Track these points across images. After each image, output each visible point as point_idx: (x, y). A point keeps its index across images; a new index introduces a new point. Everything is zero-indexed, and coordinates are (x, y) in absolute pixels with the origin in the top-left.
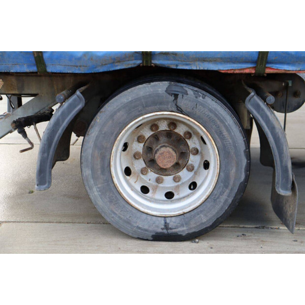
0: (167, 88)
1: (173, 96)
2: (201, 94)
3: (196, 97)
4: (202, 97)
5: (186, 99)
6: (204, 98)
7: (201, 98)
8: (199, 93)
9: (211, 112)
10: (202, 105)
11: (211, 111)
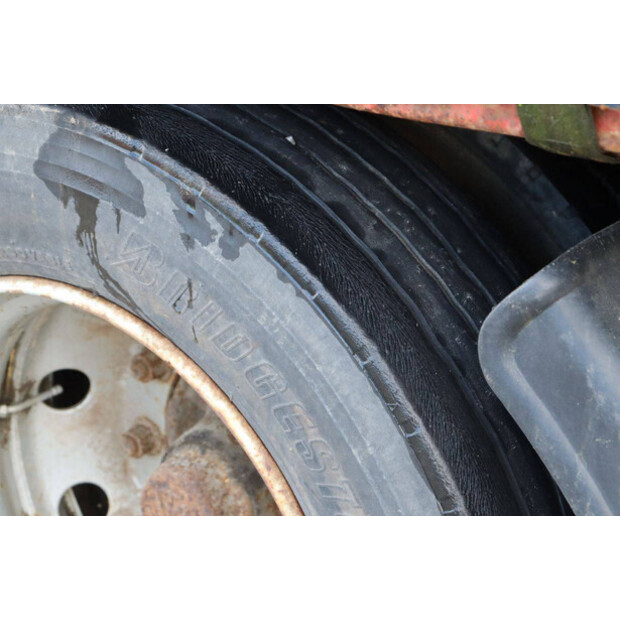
0: (44, 150)
1: (71, 201)
2: (216, 226)
3: (188, 241)
4: (222, 244)
5: (135, 240)
6: (230, 253)
7: (213, 249)
8: (209, 217)
9: (267, 352)
10: (216, 296)
11: (264, 342)
